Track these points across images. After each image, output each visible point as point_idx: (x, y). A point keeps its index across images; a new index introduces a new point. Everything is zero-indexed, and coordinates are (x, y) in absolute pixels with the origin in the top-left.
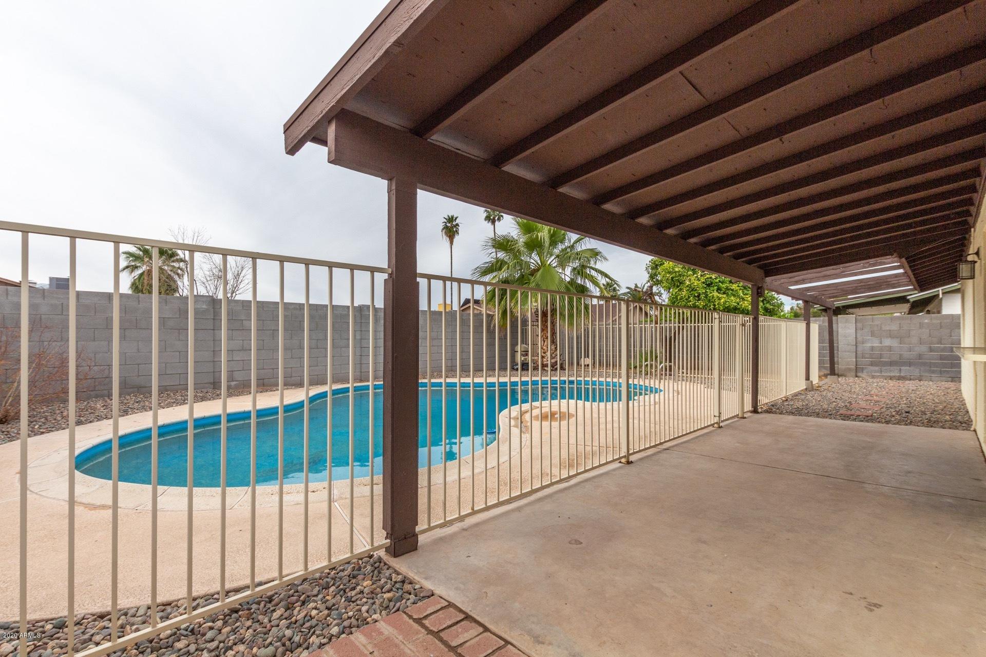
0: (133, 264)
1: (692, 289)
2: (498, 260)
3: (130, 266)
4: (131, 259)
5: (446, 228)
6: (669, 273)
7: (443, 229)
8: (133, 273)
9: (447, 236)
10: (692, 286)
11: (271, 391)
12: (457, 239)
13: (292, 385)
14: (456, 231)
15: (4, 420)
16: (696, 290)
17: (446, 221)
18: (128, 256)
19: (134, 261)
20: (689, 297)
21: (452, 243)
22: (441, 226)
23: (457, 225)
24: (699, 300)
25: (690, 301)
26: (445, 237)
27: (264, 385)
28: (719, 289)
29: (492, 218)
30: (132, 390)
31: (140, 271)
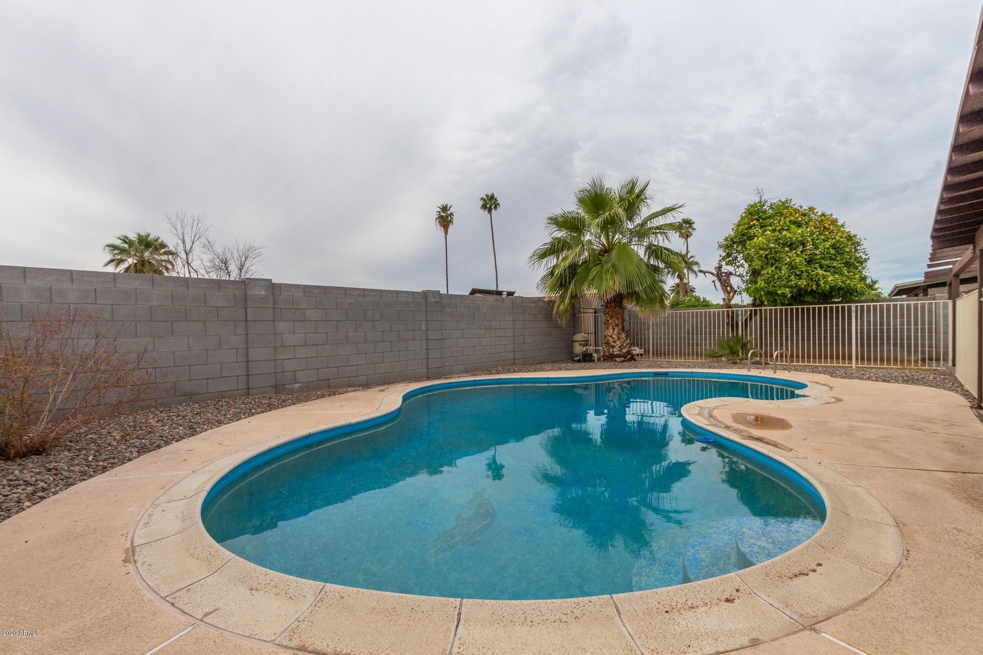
0: (119, 257)
1: (792, 267)
2: (559, 240)
3: (116, 259)
4: (116, 252)
5: (441, 217)
6: (763, 249)
7: (437, 219)
8: (119, 267)
9: (441, 225)
10: (793, 263)
11: (340, 394)
12: (451, 228)
13: (359, 386)
14: (451, 220)
15: (41, 449)
16: (797, 268)
17: (439, 210)
18: (112, 248)
19: (120, 254)
20: (789, 276)
21: (446, 233)
22: (435, 215)
23: (452, 214)
24: (800, 279)
25: (791, 281)
26: (439, 226)
27: (329, 386)
28: (821, 267)
29: (488, 206)
30: (183, 398)
31: (126, 265)
